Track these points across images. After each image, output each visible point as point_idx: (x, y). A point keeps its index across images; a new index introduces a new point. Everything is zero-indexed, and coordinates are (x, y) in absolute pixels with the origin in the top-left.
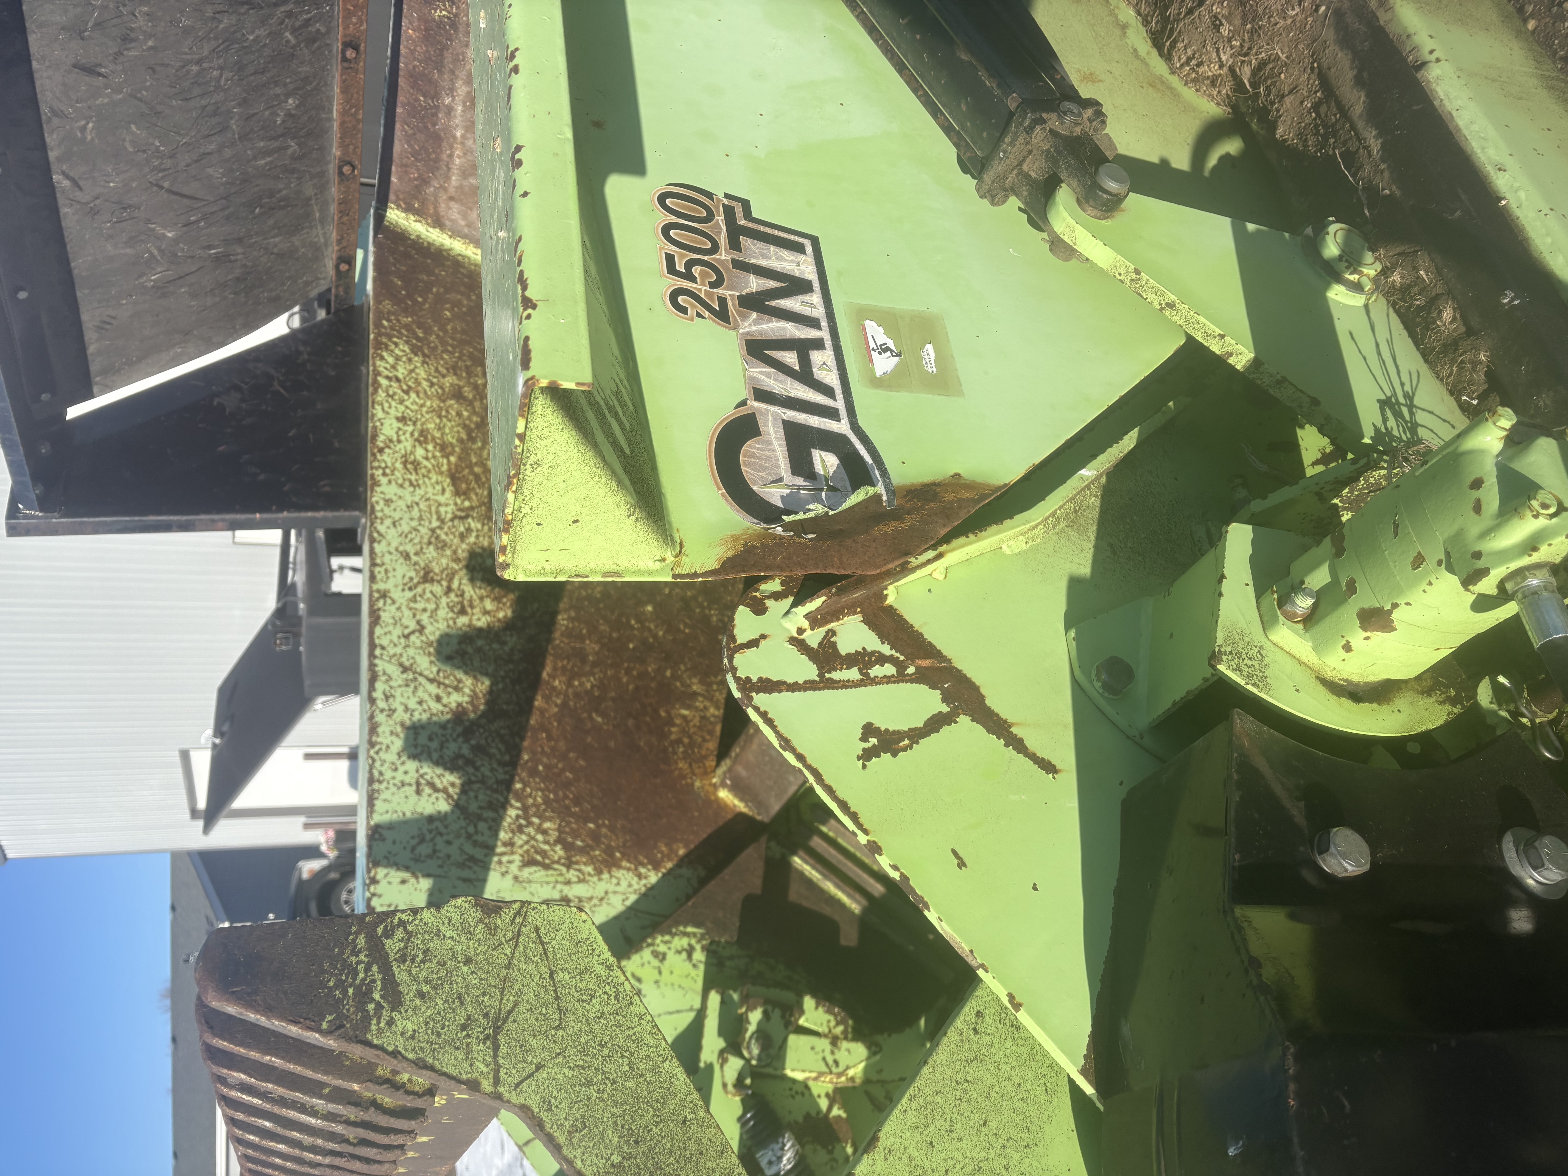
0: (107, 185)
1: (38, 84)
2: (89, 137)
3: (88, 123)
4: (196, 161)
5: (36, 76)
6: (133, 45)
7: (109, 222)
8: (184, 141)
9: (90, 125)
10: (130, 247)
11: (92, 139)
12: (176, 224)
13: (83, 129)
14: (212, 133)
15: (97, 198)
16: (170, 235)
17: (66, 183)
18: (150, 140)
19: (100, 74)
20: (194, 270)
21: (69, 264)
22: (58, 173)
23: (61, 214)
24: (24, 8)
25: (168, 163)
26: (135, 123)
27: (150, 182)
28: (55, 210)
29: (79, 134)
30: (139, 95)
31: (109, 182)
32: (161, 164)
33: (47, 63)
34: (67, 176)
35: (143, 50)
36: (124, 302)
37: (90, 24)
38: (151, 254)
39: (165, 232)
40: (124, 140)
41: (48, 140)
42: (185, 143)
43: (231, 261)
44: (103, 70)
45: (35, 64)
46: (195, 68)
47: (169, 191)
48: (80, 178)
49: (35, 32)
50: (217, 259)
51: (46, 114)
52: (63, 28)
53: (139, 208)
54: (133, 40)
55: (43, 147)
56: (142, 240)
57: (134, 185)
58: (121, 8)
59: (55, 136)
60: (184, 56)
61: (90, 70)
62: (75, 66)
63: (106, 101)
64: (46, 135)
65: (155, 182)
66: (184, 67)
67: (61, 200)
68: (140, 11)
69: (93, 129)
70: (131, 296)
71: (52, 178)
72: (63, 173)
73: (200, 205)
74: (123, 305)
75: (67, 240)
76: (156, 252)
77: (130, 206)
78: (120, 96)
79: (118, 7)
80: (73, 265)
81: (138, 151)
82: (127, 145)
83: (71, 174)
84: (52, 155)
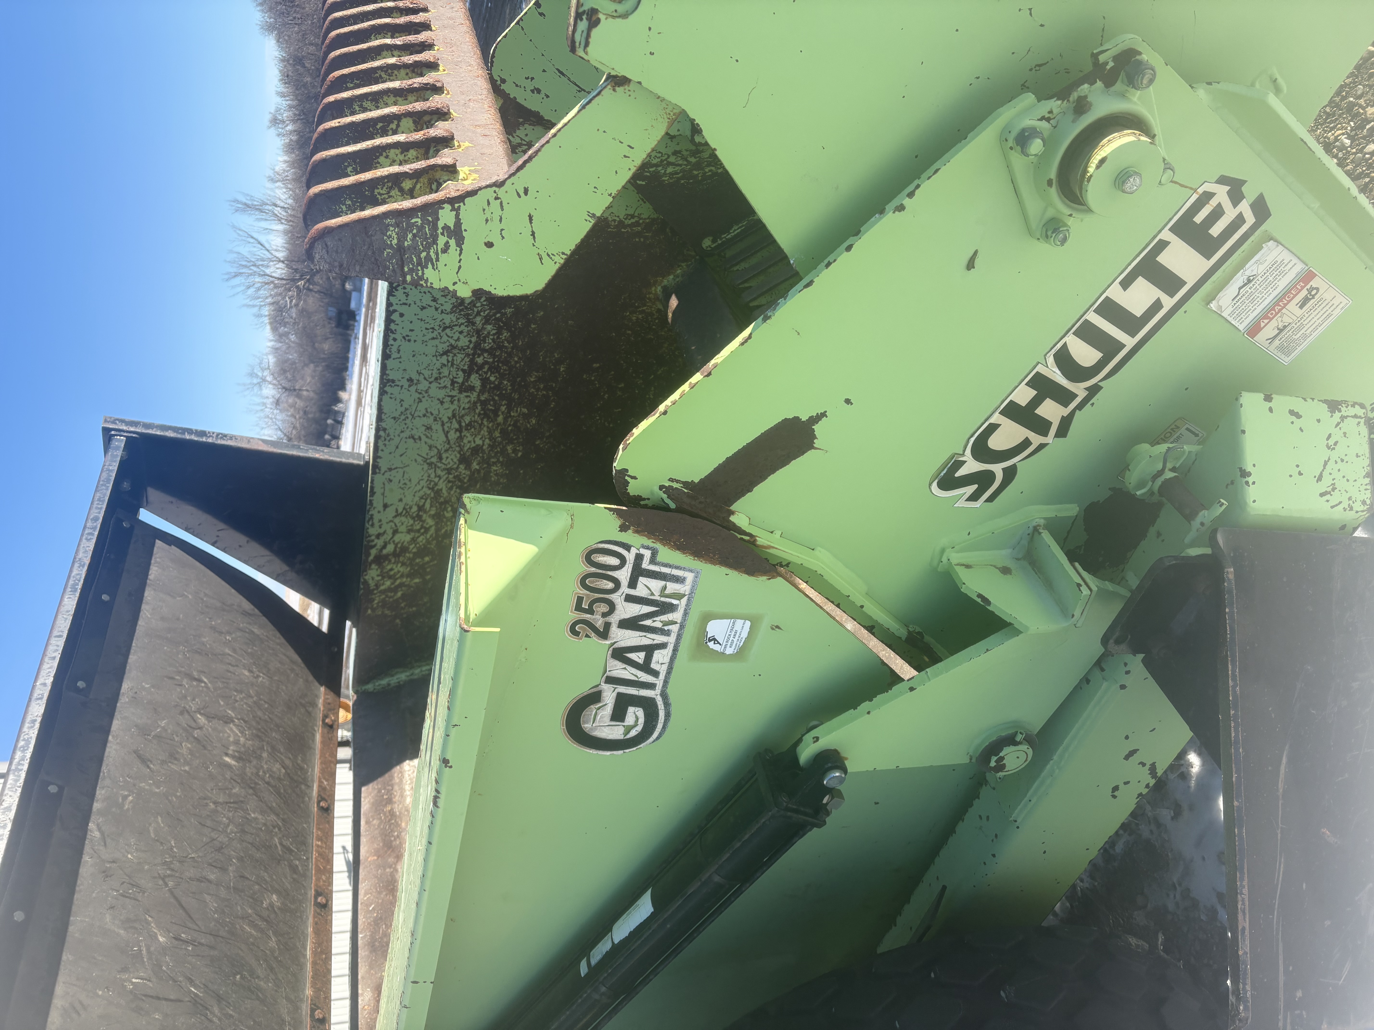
0: (126, 854)
1: (108, 750)
2: (127, 807)
3: (129, 796)
4: (198, 880)
5: (108, 745)
6: (176, 762)
7: (118, 891)
8: (193, 856)
9: (131, 798)
10: (125, 929)
11: (128, 809)
12: (169, 932)
13: (125, 798)
14: (214, 864)
15: (114, 862)
16: (161, 939)
17: (97, 834)
18: (169, 838)
19: (148, 767)
20: (172, 997)
21: (69, 916)
22: (94, 822)
23: (83, 860)
24: (118, 705)
25: (176, 865)
26: (161, 817)
27: (159, 874)
28: (79, 853)
29: (120, 800)
30: (170, 798)
31: (128, 853)
32: (171, 862)
33: (118, 741)
34: (99, 829)
35: (181, 770)
36: (100, 993)
37: (153, 734)
38: (140, 950)
39: (158, 934)
40: (150, 824)
41: (98, 792)
42: (193, 858)
43: (206, 1016)
44: (152, 766)
45: (110, 738)
46: (212, 806)
47: (170, 891)
48: (108, 836)
49: (118, 720)
50: (195, 1001)
51: (104, 773)
52: (136, 726)
53: (144, 892)
54: (176, 759)
55: (91, 796)
56: (135, 928)
57: (146, 867)
58: (174, 736)
59: (103, 792)
60: (206, 792)
61: (144, 761)
62: (135, 752)
63: (147, 787)
64: (98, 788)
65: (162, 875)
66: (205, 799)
67: (87, 849)
68: (185, 745)
69: (131, 802)
70: (109, 990)
71: (88, 825)
72: (98, 825)
73: (190, 925)
74: (98, 996)
75: (77, 889)
76: (144, 952)
77: (137, 886)
78: (157, 790)
79: (173, 735)
80: (72, 918)
81: (157, 840)
82: (151, 829)
83: (103, 828)
84: (96, 806)
